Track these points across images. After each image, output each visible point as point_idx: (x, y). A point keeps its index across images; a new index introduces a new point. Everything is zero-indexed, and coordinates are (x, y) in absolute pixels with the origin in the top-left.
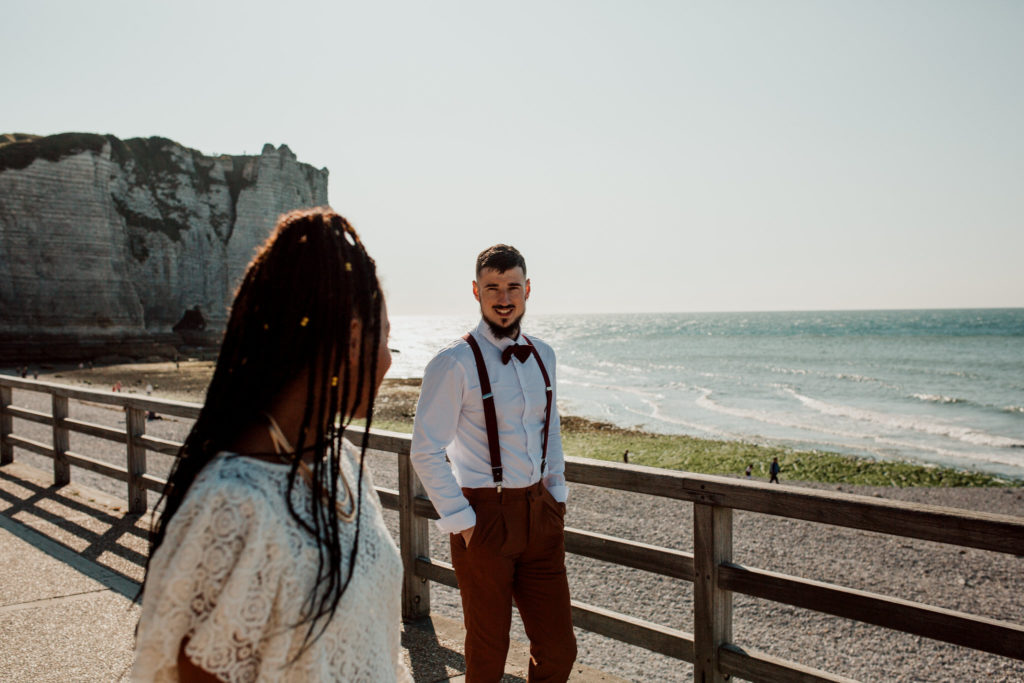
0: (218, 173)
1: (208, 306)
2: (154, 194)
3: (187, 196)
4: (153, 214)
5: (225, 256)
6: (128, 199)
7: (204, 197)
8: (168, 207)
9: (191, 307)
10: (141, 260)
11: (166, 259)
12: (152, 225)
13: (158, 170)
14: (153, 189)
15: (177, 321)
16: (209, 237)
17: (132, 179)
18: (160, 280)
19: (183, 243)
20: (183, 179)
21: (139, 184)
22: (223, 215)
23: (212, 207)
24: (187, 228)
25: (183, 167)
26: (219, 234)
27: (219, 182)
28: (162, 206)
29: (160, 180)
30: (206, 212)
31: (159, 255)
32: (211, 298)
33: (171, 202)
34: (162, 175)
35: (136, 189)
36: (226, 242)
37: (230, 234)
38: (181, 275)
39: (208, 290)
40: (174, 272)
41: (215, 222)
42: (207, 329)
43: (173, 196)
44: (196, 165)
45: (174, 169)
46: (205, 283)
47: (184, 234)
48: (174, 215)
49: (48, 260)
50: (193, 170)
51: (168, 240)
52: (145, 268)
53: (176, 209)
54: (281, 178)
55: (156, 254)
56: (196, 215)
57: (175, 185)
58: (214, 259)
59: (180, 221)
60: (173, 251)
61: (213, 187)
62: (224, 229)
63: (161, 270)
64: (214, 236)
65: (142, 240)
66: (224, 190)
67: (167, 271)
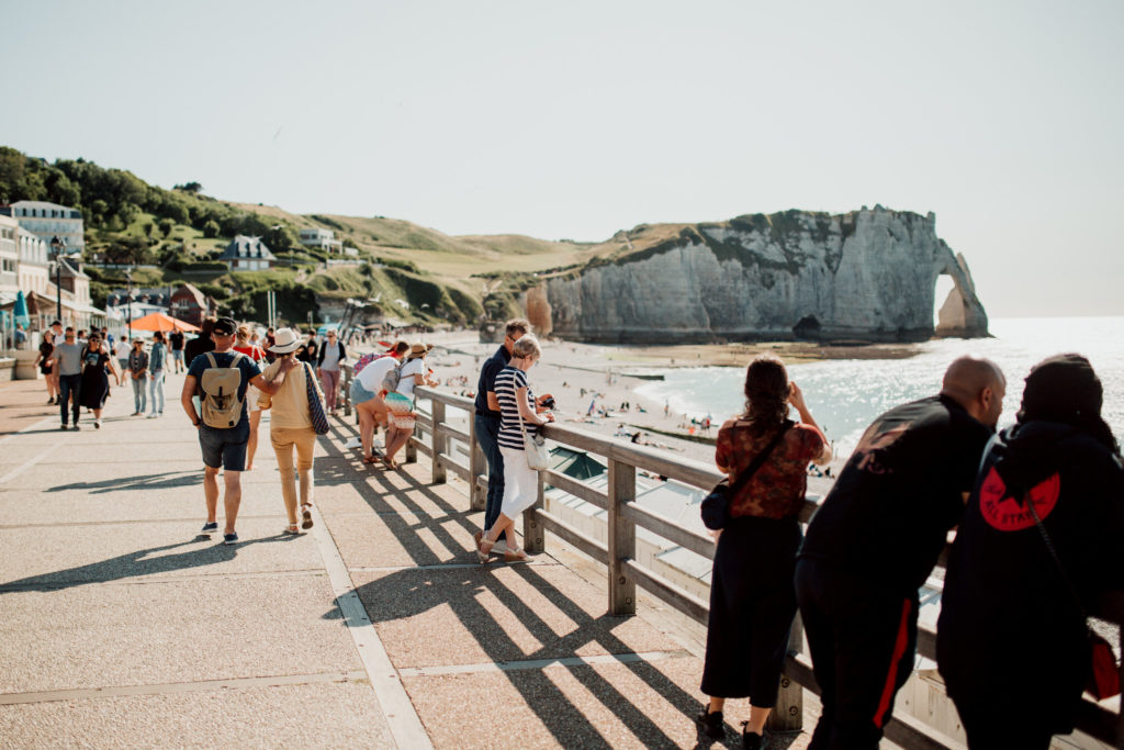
0: (835, 226)
1: (822, 314)
2: (783, 248)
3: (806, 245)
4: (781, 259)
5: (833, 282)
6: (764, 253)
7: (822, 244)
8: (792, 254)
9: (806, 316)
10: (769, 288)
11: (787, 287)
12: (778, 266)
13: (788, 230)
14: (783, 244)
15: (794, 325)
16: (822, 270)
17: (768, 239)
18: (783, 299)
19: (800, 276)
20: (804, 235)
21: (772, 242)
22: (835, 255)
23: (827, 250)
24: (803, 266)
25: (806, 227)
26: (830, 267)
27: (835, 233)
28: (788, 254)
29: (789, 237)
30: (822, 254)
31: (783, 284)
32: (822, 309)
33: (795, 251)
34: (790, 234)
35: (770, 246)
36: (835, 273)
37: (837, 268)
38: (798, 296)
39: (821, 303)
40: (792, 294)
41: (828, 261)
42: (823, 328)
43: (797, 247)
44: (818, 224)
45: (799, 229)
46: (818, 300)
47: (802, 270)
48: (796, 259)
49: (660, 298)
50: (815, 227)
51: (788, 274)
52: (773, 292)
53: (798, 254)
54: (872, 228)
55: (780, 284)
56: (813, 257)
57: (798, 239)
58: (825, 285)
59: (800, 262)
60: (792, 281)
61: (830, 237)
62: (834, 264)
63: (783, 293)
64: (826, 269)
65: (771, 276)
66: (837, 239)
67: (787, 294)
